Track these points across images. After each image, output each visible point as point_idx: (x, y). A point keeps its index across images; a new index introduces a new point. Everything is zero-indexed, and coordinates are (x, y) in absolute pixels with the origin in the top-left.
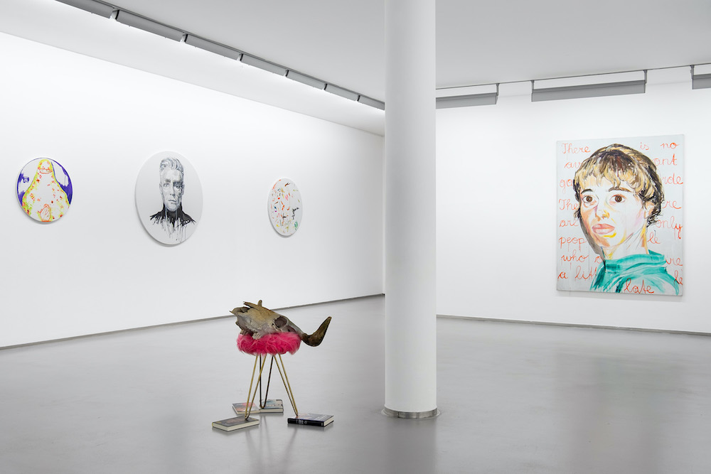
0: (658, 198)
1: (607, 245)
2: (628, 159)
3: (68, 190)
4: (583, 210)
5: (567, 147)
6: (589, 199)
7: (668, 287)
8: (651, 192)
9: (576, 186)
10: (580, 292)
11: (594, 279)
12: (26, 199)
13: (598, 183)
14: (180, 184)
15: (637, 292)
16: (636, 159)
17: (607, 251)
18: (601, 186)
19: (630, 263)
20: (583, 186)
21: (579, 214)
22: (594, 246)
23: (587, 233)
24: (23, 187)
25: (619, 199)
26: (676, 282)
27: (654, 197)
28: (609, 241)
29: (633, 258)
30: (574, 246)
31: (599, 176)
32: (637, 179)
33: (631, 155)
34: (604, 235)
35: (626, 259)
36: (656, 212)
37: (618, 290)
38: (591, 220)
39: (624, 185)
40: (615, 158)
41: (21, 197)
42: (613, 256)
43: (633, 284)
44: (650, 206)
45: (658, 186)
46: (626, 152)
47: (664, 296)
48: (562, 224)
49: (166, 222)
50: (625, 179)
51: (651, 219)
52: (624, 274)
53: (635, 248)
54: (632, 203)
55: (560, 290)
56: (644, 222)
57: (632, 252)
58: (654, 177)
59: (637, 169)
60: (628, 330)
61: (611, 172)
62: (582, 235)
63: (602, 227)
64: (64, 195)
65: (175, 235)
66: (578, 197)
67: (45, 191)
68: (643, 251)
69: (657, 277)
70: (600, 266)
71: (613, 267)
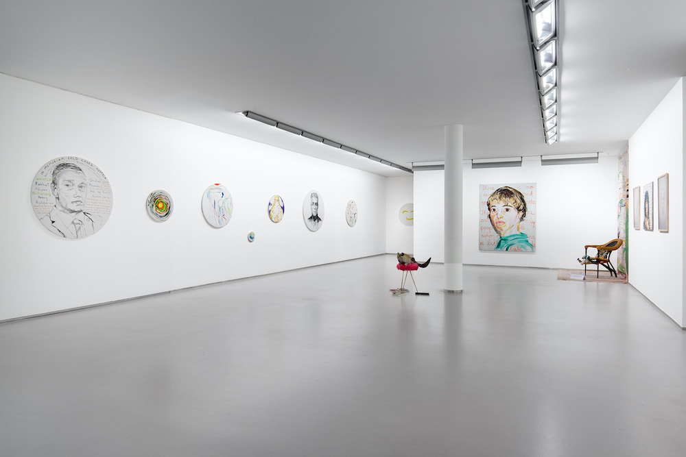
0: (524, 210)
1: (502, 230)
2: (512, 193)
3: (283, 208)
4: (492, 214)
5: (484, 187)
6: (494, 210)
7: (529, 248)
8: (521, 207)
9: (488, 205)
10: (490, 250)
11: (496, 245)
12: (271, 213)
13: (498, 203)
14: (317, 204)
15: (515, 250)
16: (515, 193)
17: (502, 233)
18: (499, 205)
19: (512, 238)
20: (492, 204)
21: (489, 216)
22: (496, 230)
23: (493, 225)
24: (270, 207)
25: (507, 210)
26: (532, 246)
27: (523, 210)
28: (503, 228)
29: (514, 235)
30: (487, 231)
31: (499, 200)
32: (516, 202)
33: (513, 191)
34: (501, 226)
35: (511, 236)
36: (524, 215)
37: (507, 250)
38: (495, 219)
39: (510, 204)
40: (506, 192)
41: (269, 212)
42: (505, 234)
43: (513, 247)
44: (521, 213)
45: (525, 205)
46: (511, 190)
47: (527, 252)
48: (482, 221)
49: (313, 221)
50: (510, 201)
51: (522, 219)
52: (509, 243)
53: (515, 231)
54: (513, 211)
55: (481, 249)
56: (519, 220)
57: (512, 234)
58: (523, 201)
59: (515, 197)
60: (511, 267)
61: (504, 198)
62: (491, 226)
63: (500, 222)
64: (282, 210)
65: (315, 227)
66: (489, 209)
67: (276, 210)
68: (518, 233)
69: (523, 244)
70: (498, 239)
71: (505, 240)
